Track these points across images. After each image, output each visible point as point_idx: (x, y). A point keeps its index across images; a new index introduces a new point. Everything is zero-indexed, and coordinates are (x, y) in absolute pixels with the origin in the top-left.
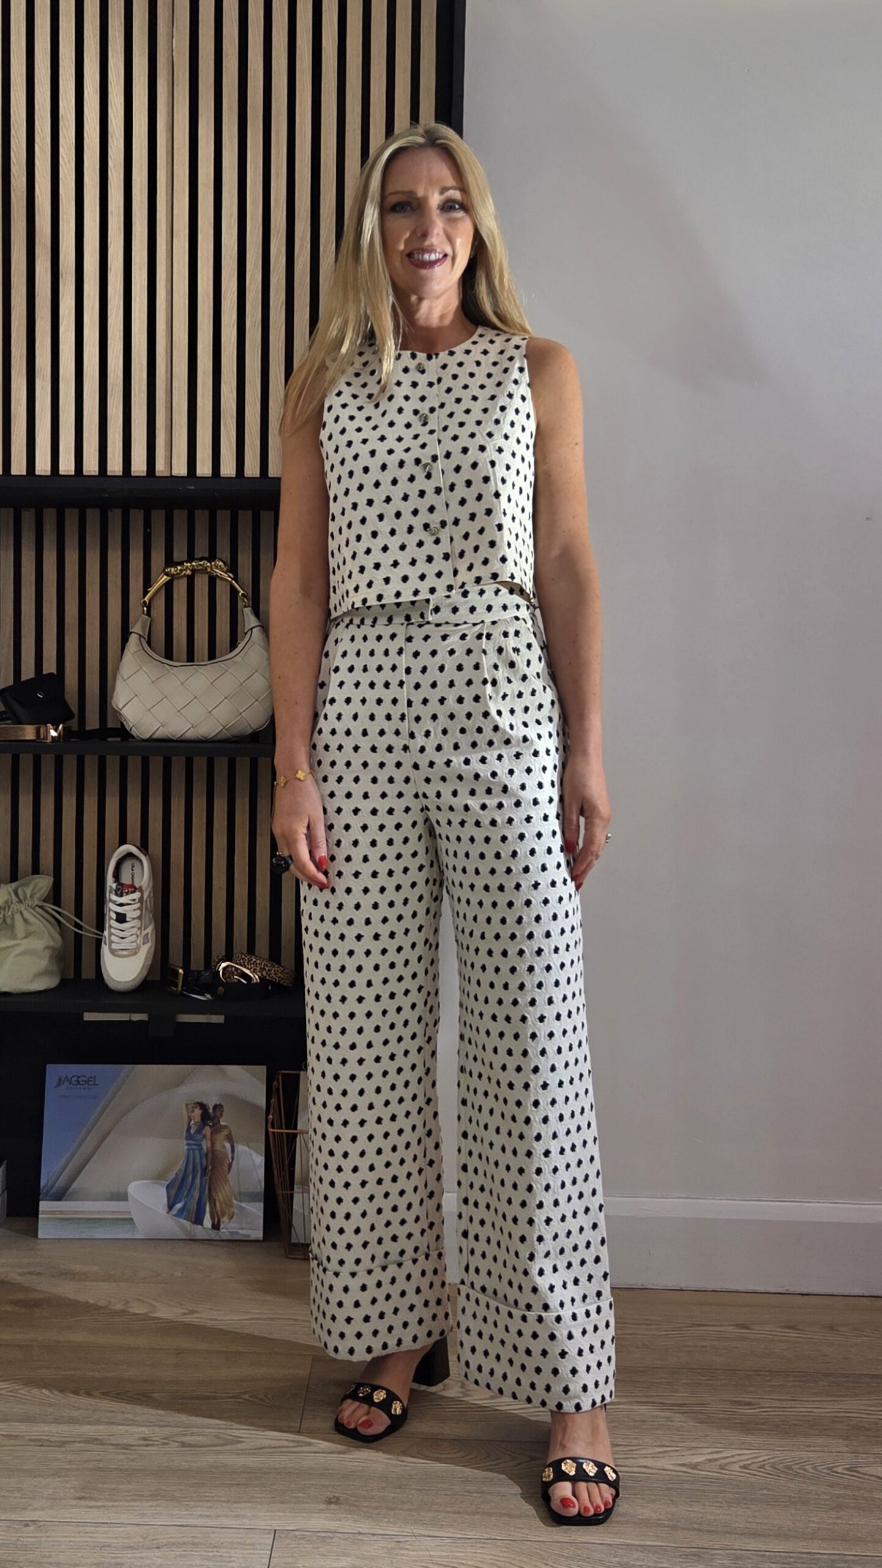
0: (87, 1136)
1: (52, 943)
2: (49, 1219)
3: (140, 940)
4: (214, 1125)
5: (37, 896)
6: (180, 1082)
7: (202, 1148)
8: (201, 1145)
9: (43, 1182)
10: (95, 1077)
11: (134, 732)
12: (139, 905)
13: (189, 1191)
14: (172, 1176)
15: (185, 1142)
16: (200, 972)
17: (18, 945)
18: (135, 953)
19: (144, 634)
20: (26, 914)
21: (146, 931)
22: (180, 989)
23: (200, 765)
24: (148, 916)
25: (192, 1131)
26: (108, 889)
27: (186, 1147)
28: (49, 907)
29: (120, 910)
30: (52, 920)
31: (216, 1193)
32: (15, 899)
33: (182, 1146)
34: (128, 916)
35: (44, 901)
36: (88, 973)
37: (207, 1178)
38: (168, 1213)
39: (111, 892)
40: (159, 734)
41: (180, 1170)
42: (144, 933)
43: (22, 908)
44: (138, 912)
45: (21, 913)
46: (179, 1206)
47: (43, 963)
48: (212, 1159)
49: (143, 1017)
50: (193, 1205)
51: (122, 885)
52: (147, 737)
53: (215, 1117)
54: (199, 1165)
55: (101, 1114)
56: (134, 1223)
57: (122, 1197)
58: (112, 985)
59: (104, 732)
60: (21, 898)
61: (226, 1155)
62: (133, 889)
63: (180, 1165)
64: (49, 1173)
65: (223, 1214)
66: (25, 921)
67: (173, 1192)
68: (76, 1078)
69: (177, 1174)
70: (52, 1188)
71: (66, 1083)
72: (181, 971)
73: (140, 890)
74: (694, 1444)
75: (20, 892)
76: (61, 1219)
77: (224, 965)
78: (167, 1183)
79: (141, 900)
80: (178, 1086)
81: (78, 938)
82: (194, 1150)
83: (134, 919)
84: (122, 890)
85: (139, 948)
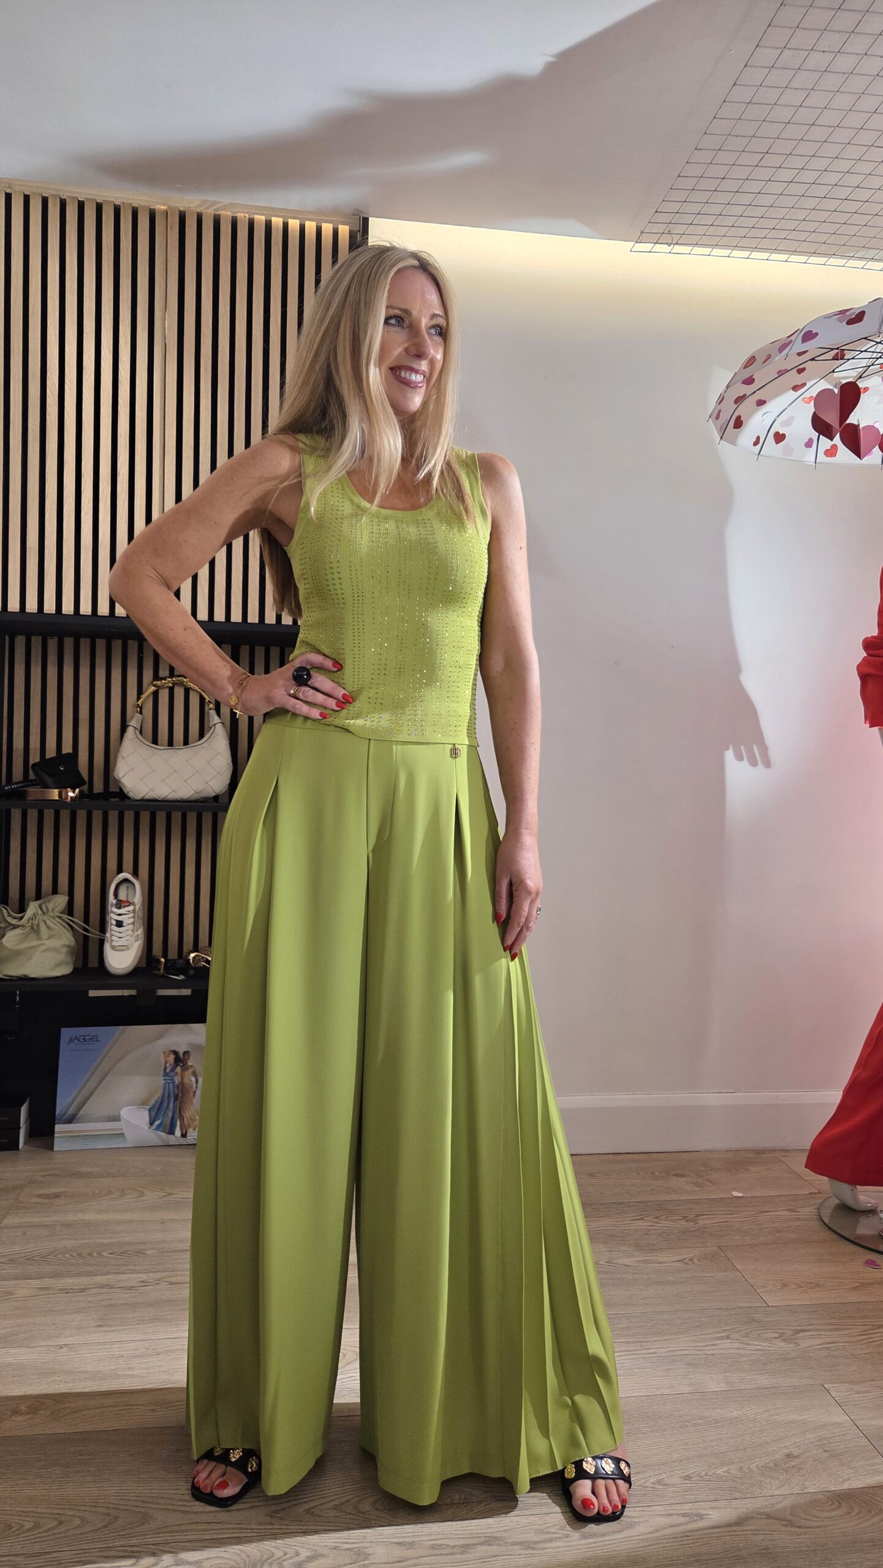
0: (91, 1077)
1: (67, 943)
2: (63, 1137)
3: (133, 939)
4: (183, 1066)
5: (56, 910)
6: (160, 1036)
7: (174, 1082)
8: (173, 1080)
9: (58, 1111)
10: (97, 1036)
11: (131, 795)
12: (132, 915)
13: (165, 1112)
14: (153, 1102)
15: (163, 1078)
16: (176, 960)
17: (43, 944)
18: (128, 949)
19: (137, 725)
20: (48, 922)
21: (137, 933)
22: (162, 971)
23: (177, 817)
24: (139, 922)
25: (168, 1070)
26: (110, 904)
27: (163, 1082)
28: (65, 917)
29: (119, 918)
30: (67, 926)
31: (184, 1112)
32: (40, 912)
33: (161, 1081)
34: (125, 922)
35: (62, 913)
36: (93, 963)
37: (178, 1102)
38: (149, 1128)
39: (112, 906)
40: (148, 797)
41: (159, 1097)
43: (46, 918)
44: (132, 920)
45: (45, 922)
46: (157, 1123)
47: (62, 956)
48: (182, 1090)
49: (133, 992)
50: (168, 1121)
51: (121, 901)
52: (140, 798)
53: (184, 1060)
54: (172, 1094)
55: (102, 1061)
56: (125, 1137)
57: (116, 1118)
58: (112, 971)
59: (107, 794)
60: (45, 911)
61: (192, 1086)
62: (130, 904)
63: (158, 1095)
64: (62, 1105)
65: (189, 1126)
66: (49, 928)
67: (153, 1113)
68: (83, 1037)
69: (156, 1101)
70: (64, 1114)
71: (76, 1041)
72: (163, 960)
73: (133, 904)
75: (44, 907)
76: (72, 1136)
77: (192, 955)
78: (149, 1107)
79: (134, 911)
80: (158, 1040)
81: (86, 938)
82: (168, 1083)
83: (129, 924)
84: (120, 904)
85: (132, 945)
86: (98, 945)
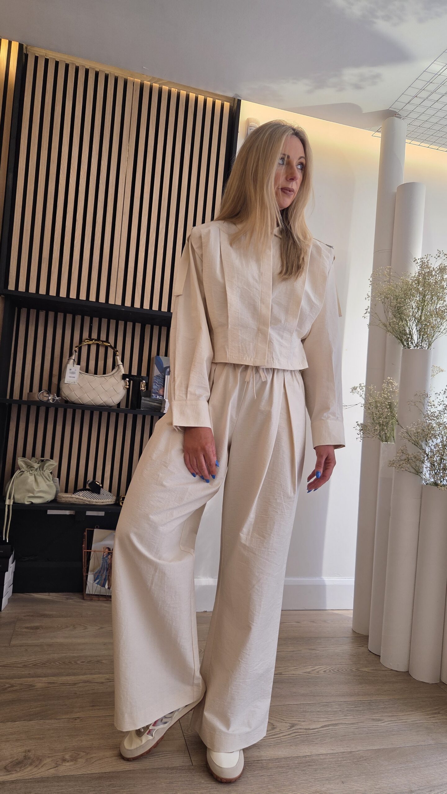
74: (304, 665)
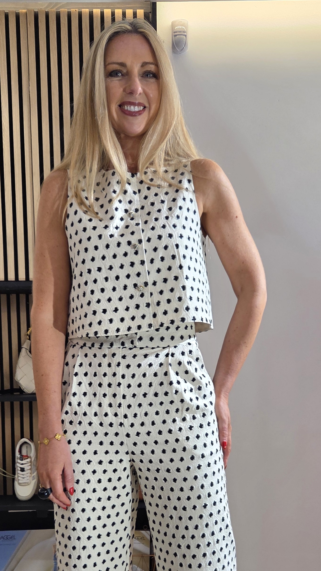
3: (31, 478)
6: (51, 536)
10: (14, 536)
11: (25, 391)
15: (54, 561)
18: (29, 485)
19: (28, 347)
26: (17, 457)
27: (54, 563)
29: (22, 466)
33: (52, 563)
34: (25, 468)
36: (9, 493)
42: (33, 475)
44: (30, 467)
49: (34, 510)
51: (23, 455)
55: (18, 551)
58: (20, 498)
59: (12, 390)
62: (27, 457)
68: (7, 537)
71: (2, 539)
73: (30, 457)
79: (31, 462)
83: (28, 470)
84: (22, 458)
85: (31, 482)
86: (12, 481)
